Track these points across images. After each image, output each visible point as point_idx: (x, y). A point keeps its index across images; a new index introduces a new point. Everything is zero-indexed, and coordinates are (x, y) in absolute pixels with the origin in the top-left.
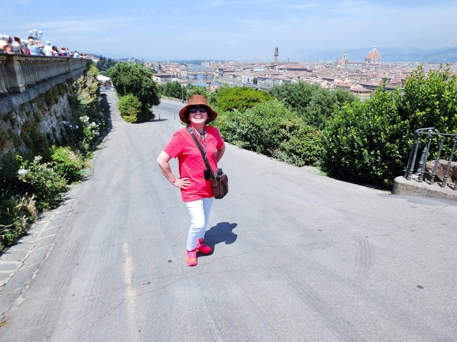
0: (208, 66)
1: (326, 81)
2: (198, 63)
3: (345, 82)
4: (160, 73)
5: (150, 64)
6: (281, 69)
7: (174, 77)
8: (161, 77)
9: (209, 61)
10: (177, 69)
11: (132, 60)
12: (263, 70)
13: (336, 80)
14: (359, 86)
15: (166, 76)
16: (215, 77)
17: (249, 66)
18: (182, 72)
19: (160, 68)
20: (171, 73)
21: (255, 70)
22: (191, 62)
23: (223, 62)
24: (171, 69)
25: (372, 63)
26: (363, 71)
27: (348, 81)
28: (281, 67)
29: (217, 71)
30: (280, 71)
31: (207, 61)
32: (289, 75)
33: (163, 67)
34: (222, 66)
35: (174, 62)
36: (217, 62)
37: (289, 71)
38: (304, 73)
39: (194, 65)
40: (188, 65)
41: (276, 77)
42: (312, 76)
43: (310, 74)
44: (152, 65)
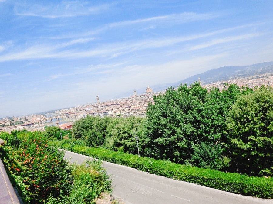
0: (59, 113)
1: (127, 108)
2: (53, 112)
3: (137, 106)
4: (26, 123)
5: (19, 119)
6: (102, 107)
7: (35, 124)
8: (27, 125)
9: (60, 110)
10: (38, 118)
11: (7, 118)
12: (92, 109)
13: (132, 107)
14: (144, 107)
15: (30, 124)
16: (64, 118)
17: (84, 108)
18: (41, 120)
19: (26, 120)
20: (34, 122)
21: (87, 110)
22: (48, 113)
23: (68, 109)
24: (34, 119)
25: (149, 94)
26: (146, 99)
27: (138, 106)
28: (102, 105)
29: (65, 114)
30: (102, 108)
31: (58, 110)
32: (107, 109)
33: (28, 119)
34: (67, 111)
35: (37, 114)
36: (64, 109)
37: (107, 107)
38: (115, 106)
39: (50, 114)
40: (46, 114)
41: (99, 111)
42: (119, 107)
43: (118, 106)
44: (21, 119)
